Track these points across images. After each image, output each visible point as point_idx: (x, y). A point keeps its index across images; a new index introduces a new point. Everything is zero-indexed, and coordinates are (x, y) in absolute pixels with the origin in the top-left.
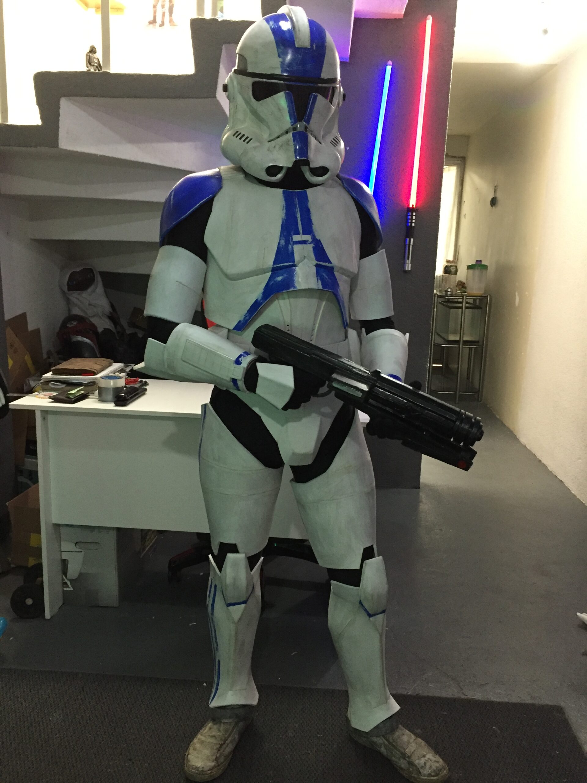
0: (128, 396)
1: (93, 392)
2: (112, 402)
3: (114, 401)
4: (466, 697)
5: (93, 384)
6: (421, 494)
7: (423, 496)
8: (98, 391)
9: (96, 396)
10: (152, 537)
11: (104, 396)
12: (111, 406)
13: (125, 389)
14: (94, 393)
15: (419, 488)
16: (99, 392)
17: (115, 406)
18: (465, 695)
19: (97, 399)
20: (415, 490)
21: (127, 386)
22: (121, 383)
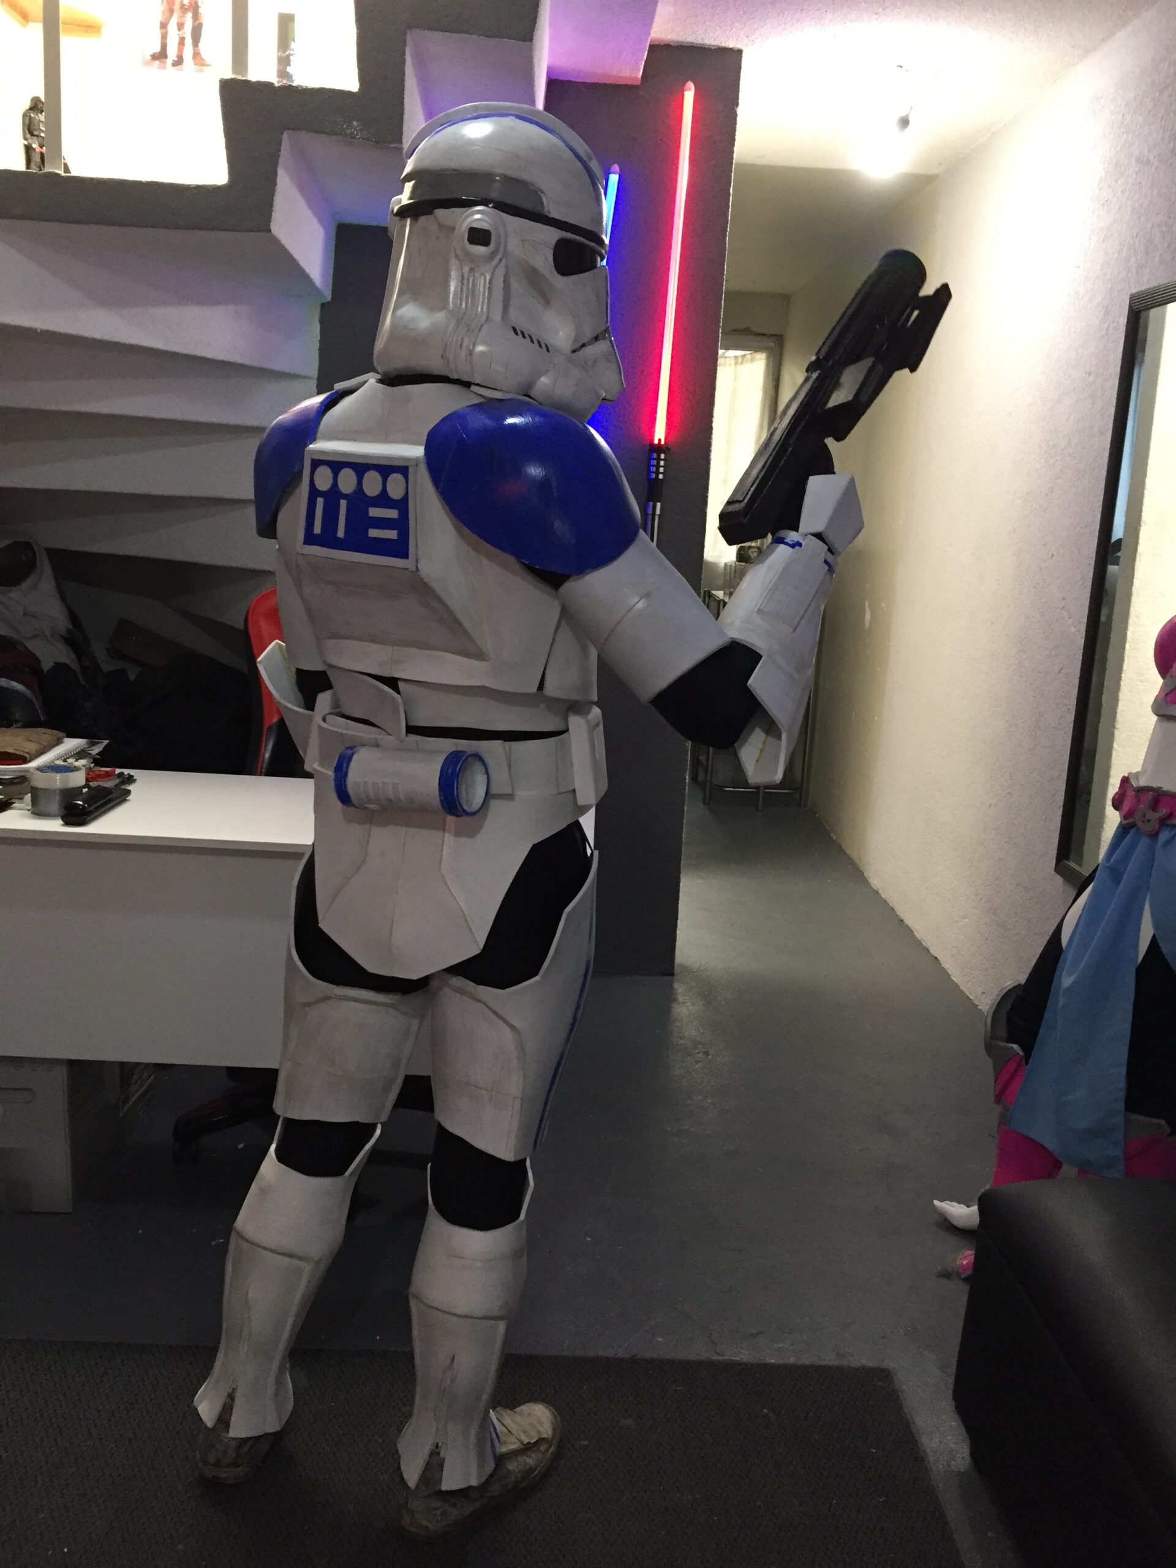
0: (90, 806)
1: (21, 796)
2: (59, 816)
3: (61, 815)
4: (720, 1358)
5: (22, 780)
6: (676, 985)
7: (680, 991)
8: (30, 794)
9: (27, 805)
10: (144, 1078)
11: (43, 806)
12: (55, 826)
13: (85, 790)
14: (22, 799)
15: (673, 974)
16: (32, 797)
17: (63, 825)
18: (718, 1354)
19: (29, 810)
20: (666, 978)
21: (91, 784)
22: (78, 779)
